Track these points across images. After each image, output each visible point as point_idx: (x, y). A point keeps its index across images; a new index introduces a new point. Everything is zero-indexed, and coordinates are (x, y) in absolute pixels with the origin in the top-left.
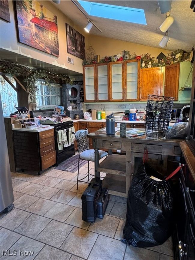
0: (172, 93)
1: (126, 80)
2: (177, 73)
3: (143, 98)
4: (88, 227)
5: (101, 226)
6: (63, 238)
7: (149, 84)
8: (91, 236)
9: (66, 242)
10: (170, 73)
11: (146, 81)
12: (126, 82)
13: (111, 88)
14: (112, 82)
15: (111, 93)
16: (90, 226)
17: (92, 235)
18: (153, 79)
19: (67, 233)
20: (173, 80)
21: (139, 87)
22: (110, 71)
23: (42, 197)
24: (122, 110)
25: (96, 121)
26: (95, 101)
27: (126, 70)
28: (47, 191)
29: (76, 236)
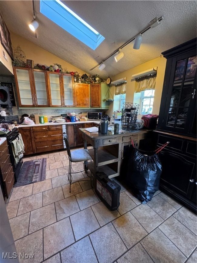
0: (97, 102)
1: (63, 89)
2: (99, 90)
3: (77, 105)
4: (118, 213)
5: (123, 205)
6: (118, 239)
7: (81, 95)
8: (128, 217)
9: (124, 239)
10: (94, 89)
11: (79, 93)
12: (64, 91)
13: (51, 95)
14: (51, 89)
15: (51, 99)
16: (118, 211)
17: (128, 215)
18: (83, 92)
19: (114, 232)
20: (96, 94)
21: (74, 96)
22: (48, 79)
23: (44, 226)
24: (58, 114)
25: (40, 125)
26: (33, 106)
27: (62, 81)
28: (41, 216)
29: (122, 227)
